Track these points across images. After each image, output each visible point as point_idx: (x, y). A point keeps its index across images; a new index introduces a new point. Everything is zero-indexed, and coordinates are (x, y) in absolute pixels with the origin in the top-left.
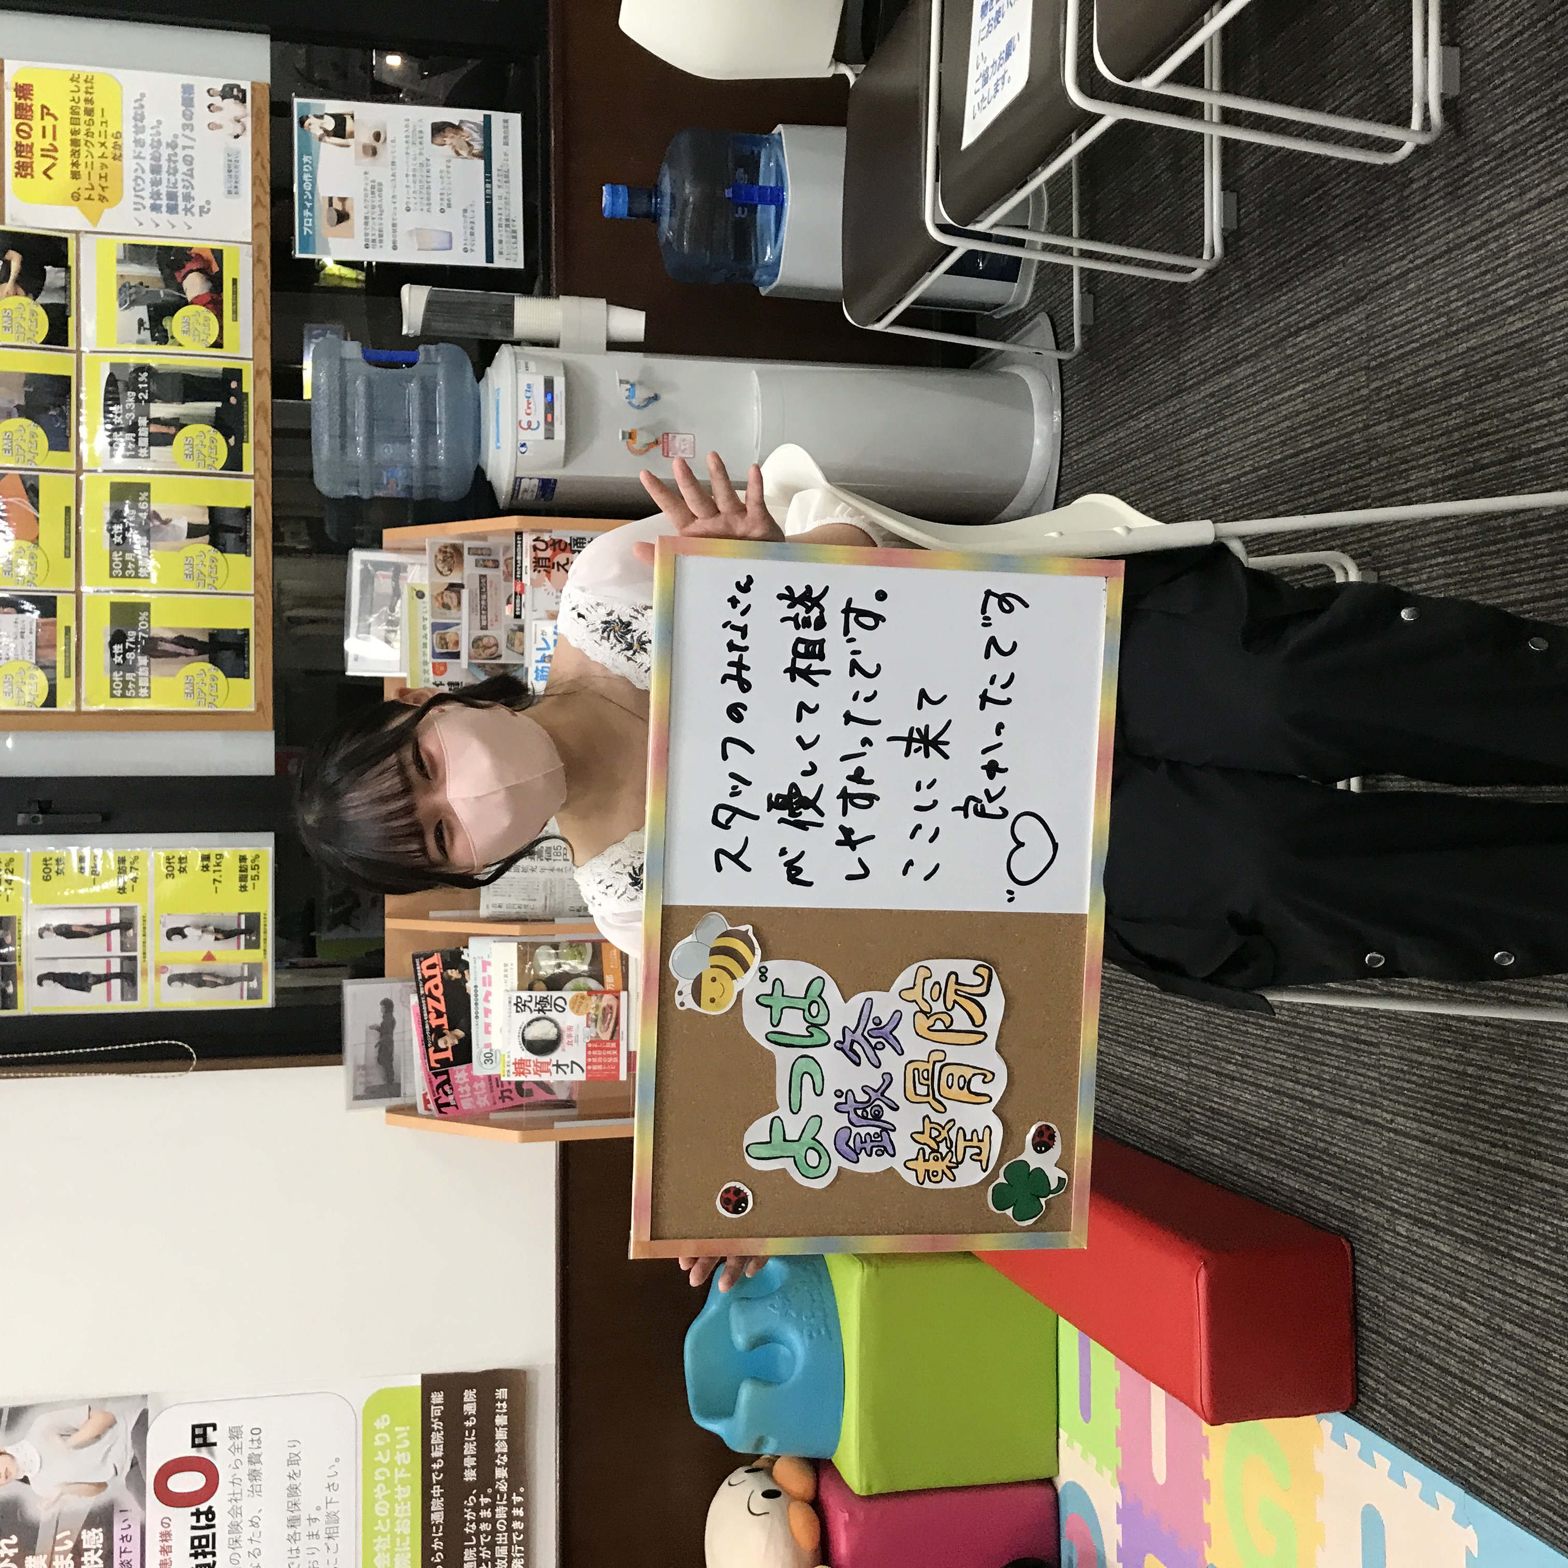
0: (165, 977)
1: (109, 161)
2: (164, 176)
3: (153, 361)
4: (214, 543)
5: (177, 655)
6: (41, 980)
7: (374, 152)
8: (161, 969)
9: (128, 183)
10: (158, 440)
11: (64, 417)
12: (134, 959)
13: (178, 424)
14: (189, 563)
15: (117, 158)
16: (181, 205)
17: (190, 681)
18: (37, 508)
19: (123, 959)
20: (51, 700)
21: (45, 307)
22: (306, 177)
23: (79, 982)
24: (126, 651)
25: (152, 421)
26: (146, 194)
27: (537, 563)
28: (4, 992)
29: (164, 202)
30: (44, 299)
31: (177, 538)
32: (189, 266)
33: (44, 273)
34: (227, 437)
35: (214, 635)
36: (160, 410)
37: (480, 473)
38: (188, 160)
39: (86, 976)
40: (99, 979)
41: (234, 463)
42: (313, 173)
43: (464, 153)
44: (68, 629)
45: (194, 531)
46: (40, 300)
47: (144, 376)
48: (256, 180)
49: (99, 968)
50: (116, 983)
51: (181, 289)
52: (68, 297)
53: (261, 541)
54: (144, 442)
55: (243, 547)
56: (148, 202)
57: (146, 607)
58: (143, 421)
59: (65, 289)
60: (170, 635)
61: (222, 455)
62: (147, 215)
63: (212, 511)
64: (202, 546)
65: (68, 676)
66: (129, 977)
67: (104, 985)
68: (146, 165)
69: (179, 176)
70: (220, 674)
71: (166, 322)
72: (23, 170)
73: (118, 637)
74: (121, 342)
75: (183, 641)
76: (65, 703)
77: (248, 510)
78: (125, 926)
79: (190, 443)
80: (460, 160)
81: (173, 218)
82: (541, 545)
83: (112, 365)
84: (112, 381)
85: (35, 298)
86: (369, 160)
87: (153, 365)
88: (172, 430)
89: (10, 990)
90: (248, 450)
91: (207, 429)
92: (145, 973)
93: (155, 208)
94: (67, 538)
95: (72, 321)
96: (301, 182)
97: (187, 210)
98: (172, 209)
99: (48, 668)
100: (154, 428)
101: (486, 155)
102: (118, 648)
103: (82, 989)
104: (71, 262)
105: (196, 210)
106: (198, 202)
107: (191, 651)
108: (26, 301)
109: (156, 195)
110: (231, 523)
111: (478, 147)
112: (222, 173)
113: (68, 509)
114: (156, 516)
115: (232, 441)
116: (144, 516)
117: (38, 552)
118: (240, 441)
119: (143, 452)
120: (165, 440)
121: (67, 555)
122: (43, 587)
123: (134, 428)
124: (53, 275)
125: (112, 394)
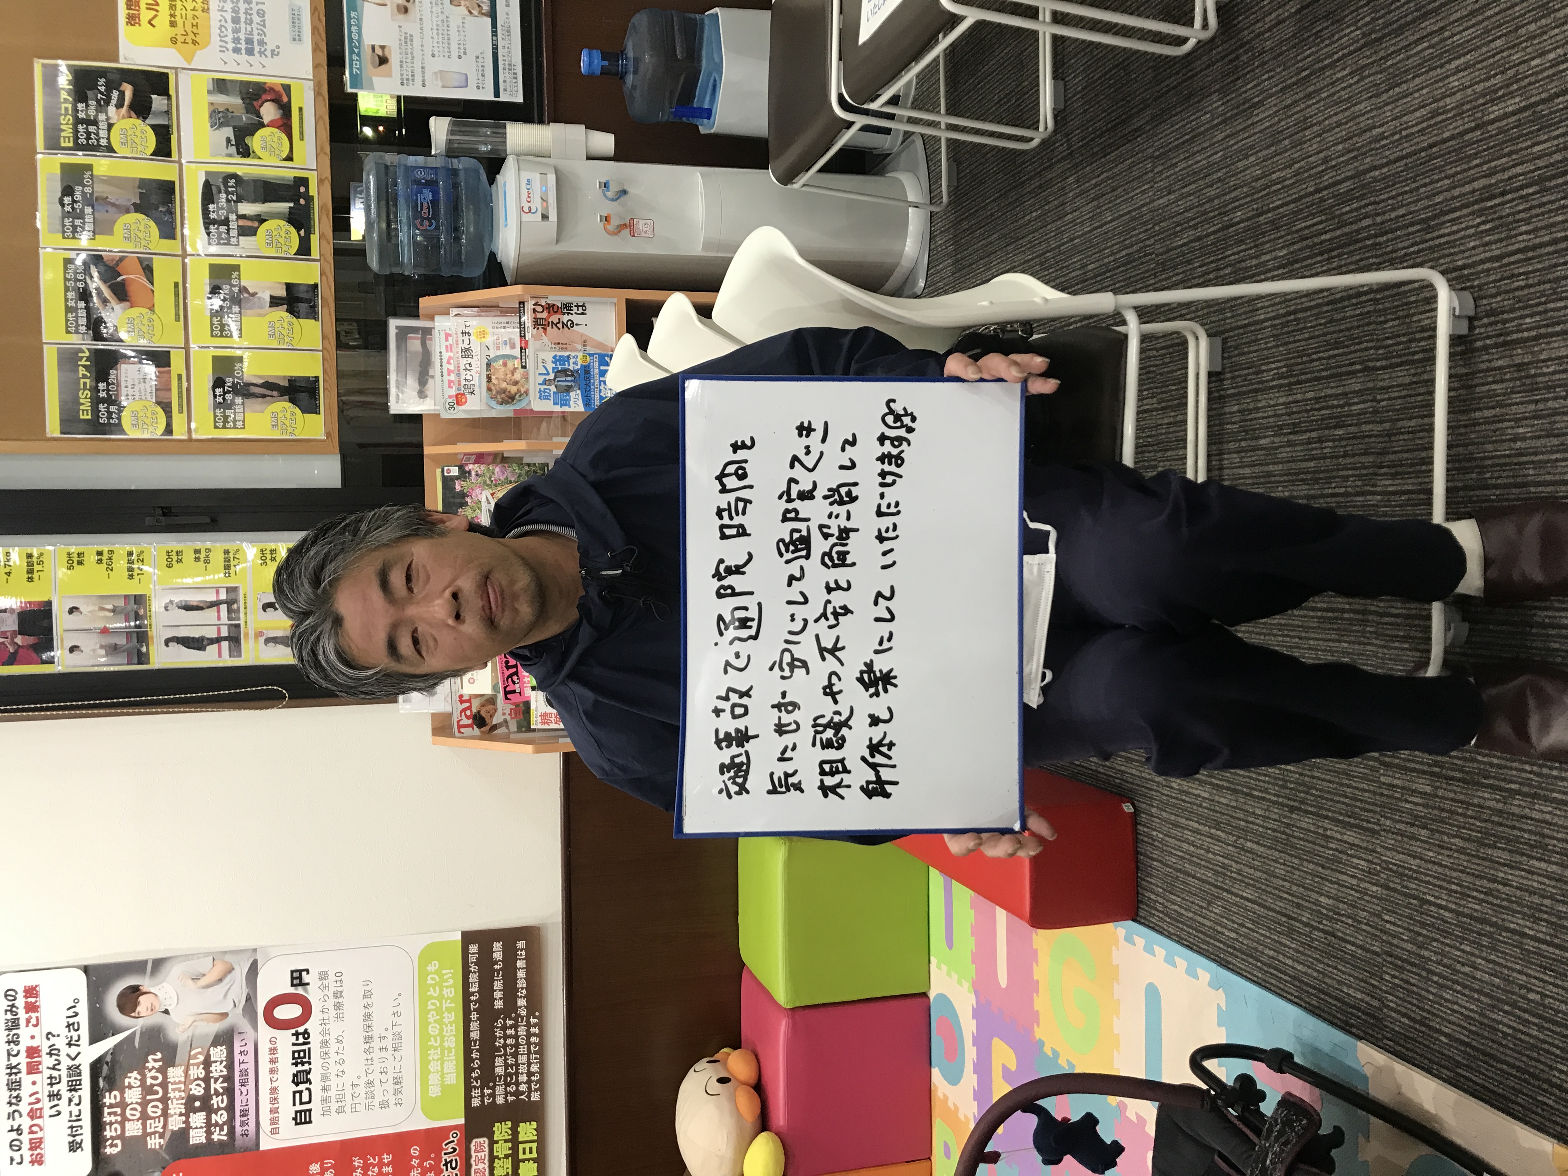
0: (262, 640)
1: (199, 13)
2: (243, 25)
3: (240, 171)
4: (291, 311)
5: (264, 396)
6: (167, 642)
7: (406, 10)
8: (259, 634)
9: (215, 31)
10: (244, 232)
11: (171, 213)
12: (238, 626)
13: (261, 219)
14: (272, 325)
15: (206, 10)
16: (257, 48)
17: (275, 416)
18: (152, 284)
19: (230, 626)
20: (169, 430)
21: (154, 127)
22: (353, 28)
23: (196, 644)
24: (225, 393)
25: (241, 217)
26: (229, 39)
27: (537, 322)
28: (139, 651)
29: (243, 46)
30: (151, 120)
31: (261, 307)
32: (264, 97)
33: (150, 102)
34: (298, 231)
35: (292, 381)
36: (246, 208)
37: (493, 256)
38: (261, 14)
39: (202, 639)
40: (212, 641)
41: (304, 250)
42: (359, 27)
43: (475, 12)
44: (180, 377)
45: (275, 302)
46: (148, 121)
47: (232, 182)
48: (314, 29)
49: (212, 633)
50: (225, 645)
51: (259, 115)
52: (170, 119)
53: (326, 310)
54: (234, 233)
55: (312, 314)
56: (231, 46)
57: (240, 359)
58: (233, 217)
59: (168, 113)
60: (261, 381)
61: (295, 244)
62: (230, 56)
63: (289, 287)
64: (281, 313)
65: (181, 412)
66: (235, 639)
67: (216, 646)
68: (228, 16)
69: (254, 25)
70: (297, 411)
71: (248, 140)
72: (133, 20)
73: (218, 383)
74: (213, 155)
75: (269, 386)
76: (179, 433)
77: (315, 286)
78: (230, 603)
79: (269, 233)
80: (472, 18)
81: (250, 59)
82: (539, 309)
83: (207, 173)
84: (207, 185)
85: (145, 118)
86: (402, 17)
87: (240, 173)
88: (256, 224)
89: (144, 649)
90: (315, 239)
91: (283, 223)
92: (247, 635)
93: (236, 50)
94: (177, 306)
95: (174, 138)
96: (350, 32)
97: (261, 53)
98: (250, 52)
99: (167, 408)
100: (241, 222)
101: (492, 14)
102: (219, 391)
103: (199, 649)
104: (172, 92)
105: (268, 53)
106: (270, 46)
107: (275, 393)
108: (138, 122)
109: (236, 40)
110: (303, 295)
111: (486, 8)
112: (287, 25)
113: (176, 285)
114: (246, 290)
115: (302, 233)
116: (236, 289)
117: (154, 317)
118: (309, 233)
119: (233, 241)
120: (253, 232)
121: (177, 319)
122: (159, 343)
123: (226, 222)
124: (158, 102)
125: (208, 195)
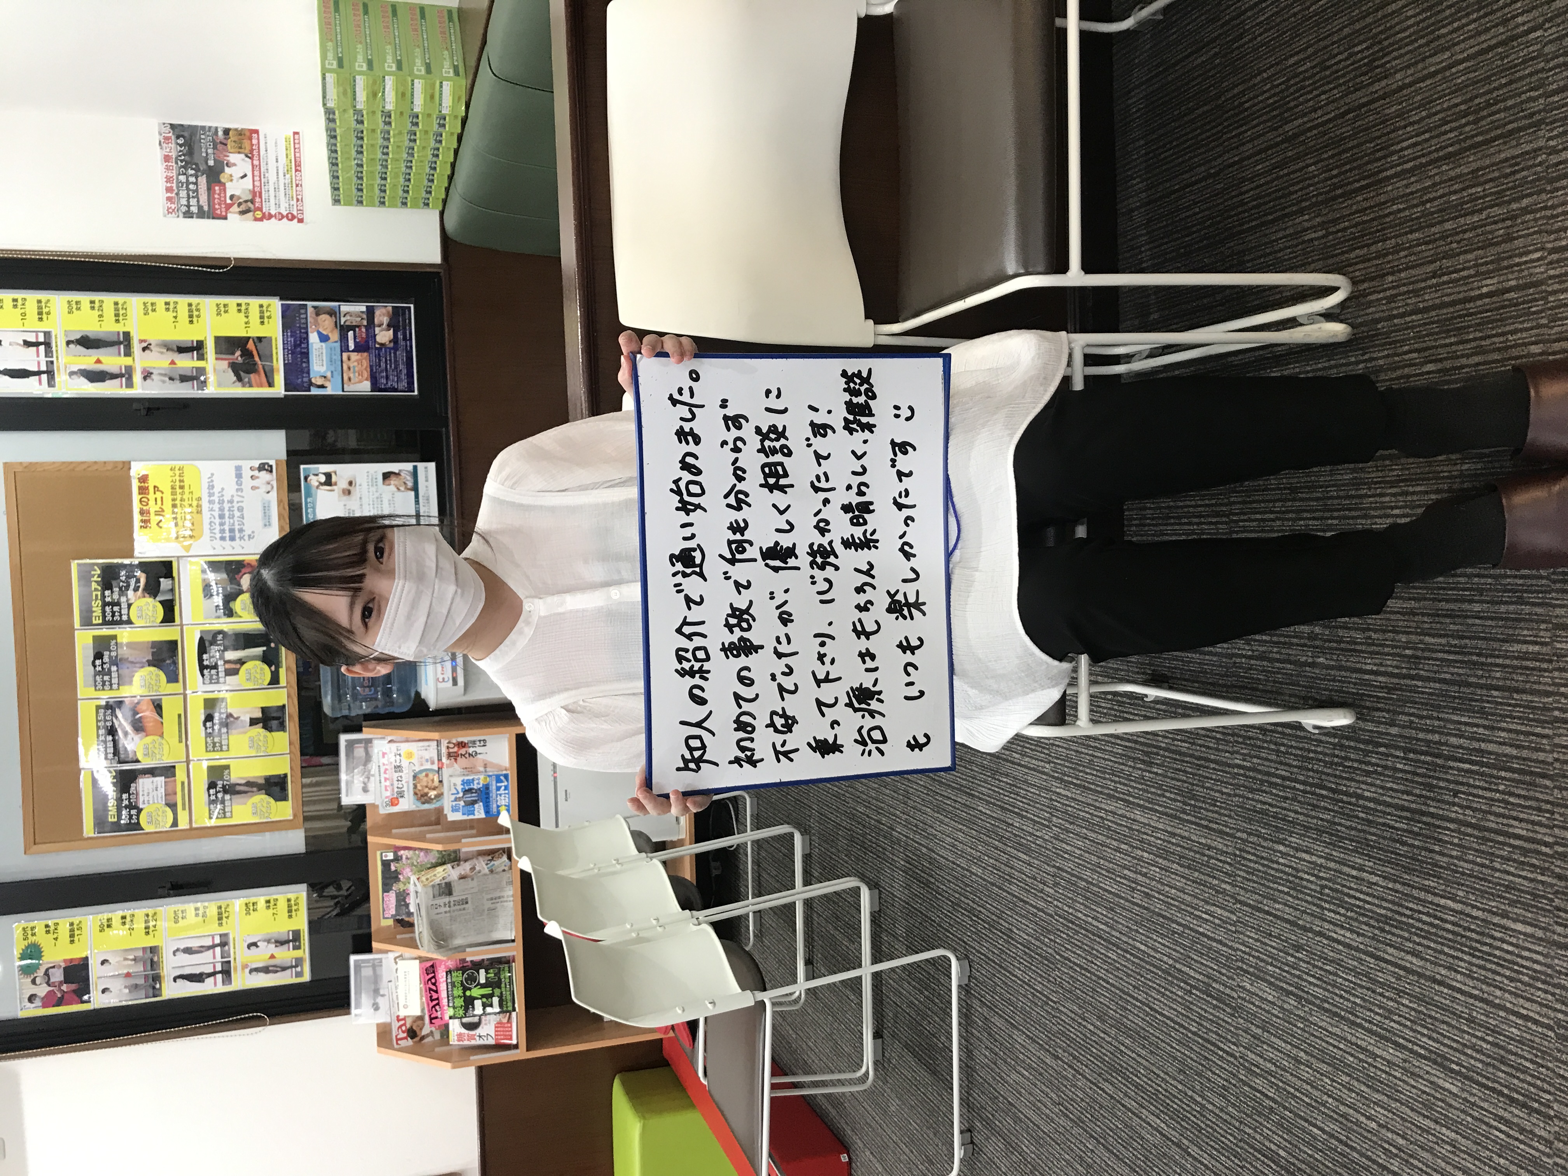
0: (247, 971)
1: (195, 515)
2: (227, 520)
3: (225, 628)
4: (265, 727)
5: (245, 792)
6: (175, 980)
7: (349, 492)
9: (206, 526)
10: (231, 672)
11: (175, 663)
13: (241, 662)
14: (252, 740)
15: (199, 512)
16: (237, 535)
17: (254, 806)
18: (161, 717)
20: (175, 823)
21: (161, 602)
22: (309, 511)
23: (197, 978)
24: (217, 793)
25: (226, 662)
26: (217, 531)
27: (449, 755)
29: (227, 534)
30: (160, 597)
31: (244, 727)
32: (243, 571)
33: (159, 583)
34: (270, 666)
35: (268, 779)
36: (231, 655)
38: (240, 509)
39: (201, 974)
41: (275, 680)
42: (314, 508)
43: (402, 488)
44: (183, 783)
45: (253, 722)
46: (158, 599)
47: (220, 637)
48: (280, 516)
49: (209, 969)
51: (239, 585)
52: (174, 595)
54: (222, 674)
55: (282, 727)
56: (218, 535)
57: (227, 767)
58: (220, 663)
59: (172, 590)
60: (243, 782)
62: (218, 543)
63: (264, 710)
64: (258, 730)
65: (184, 809)
66: (226, 973)
67: (212, 979)
68: (216, 514)
69: (236, 519)
70: (272, 800)
71: (231, 605)
72: (145, 523)
73: (212, 785)
74: (206, 618)
75: (249, 784)
76: (183, 824)
77: (284, 706)
78: (223, 944)
80: (400, 494)
81: (233, 543)
82: (451, 746)
83: (202, 632)
84: (202, 642)
85: (155, 597)
86: (345, 498)
87: (226, 630)
88: (238, 666)
91: (259, 663)
93: (223, 539)
94: (180, 731)
95: (177, 609)
96: (307, 513)
97: (241, 538)
98: (232, 539)
99: (173, 806)
100: (228, 666)
101: (415, 488)
102: (212, 791)
103: (199, 981)
104: (175, 574)
105: (246, 538)
106: (247, 532)
107: (255, 789)
108: (149, 600)
109: (222, 531)
110: (275, 715)
111: (410, 484)
112: (260, 514)
113: (179, 716)
114: (230, 715)
115: (273, 668)
116: (224, 716)
117: (164, 742)
118: (278, 667)
119: (222, 680)
120: (235, 672)
121: (180, 741)
122: (166, 760)
123: (215, 667)
124: (165, 583)
125: (202, 648)
